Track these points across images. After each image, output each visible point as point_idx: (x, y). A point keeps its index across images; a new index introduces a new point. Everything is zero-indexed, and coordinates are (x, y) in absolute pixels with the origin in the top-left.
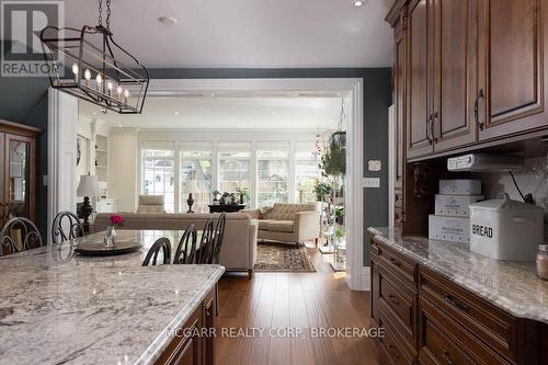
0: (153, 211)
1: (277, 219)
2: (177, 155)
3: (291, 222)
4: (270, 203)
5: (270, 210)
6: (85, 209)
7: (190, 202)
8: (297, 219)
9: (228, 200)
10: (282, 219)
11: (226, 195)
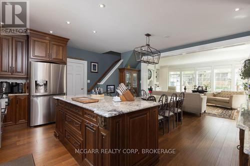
0: (172, 91)
1: (222, 97)
2: (181, 73)
3: (228, 99)
4: (219, 91)
5: (219, 93)
6: (151, 90)
7: (185, 89)
8: (231, 97)
9: (200, 89)
10: (225, 97)
11: (199, 87)
